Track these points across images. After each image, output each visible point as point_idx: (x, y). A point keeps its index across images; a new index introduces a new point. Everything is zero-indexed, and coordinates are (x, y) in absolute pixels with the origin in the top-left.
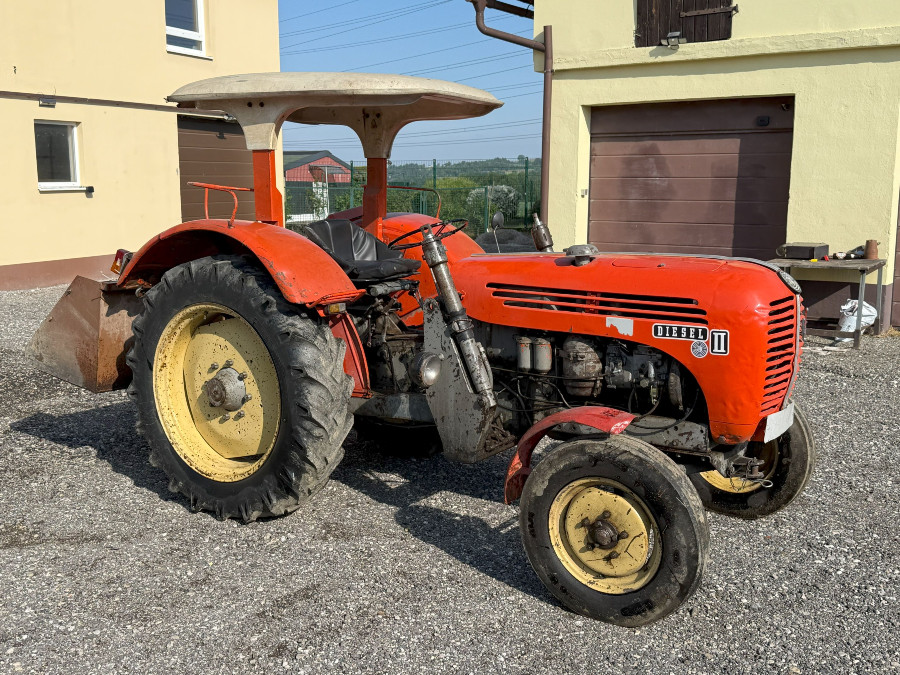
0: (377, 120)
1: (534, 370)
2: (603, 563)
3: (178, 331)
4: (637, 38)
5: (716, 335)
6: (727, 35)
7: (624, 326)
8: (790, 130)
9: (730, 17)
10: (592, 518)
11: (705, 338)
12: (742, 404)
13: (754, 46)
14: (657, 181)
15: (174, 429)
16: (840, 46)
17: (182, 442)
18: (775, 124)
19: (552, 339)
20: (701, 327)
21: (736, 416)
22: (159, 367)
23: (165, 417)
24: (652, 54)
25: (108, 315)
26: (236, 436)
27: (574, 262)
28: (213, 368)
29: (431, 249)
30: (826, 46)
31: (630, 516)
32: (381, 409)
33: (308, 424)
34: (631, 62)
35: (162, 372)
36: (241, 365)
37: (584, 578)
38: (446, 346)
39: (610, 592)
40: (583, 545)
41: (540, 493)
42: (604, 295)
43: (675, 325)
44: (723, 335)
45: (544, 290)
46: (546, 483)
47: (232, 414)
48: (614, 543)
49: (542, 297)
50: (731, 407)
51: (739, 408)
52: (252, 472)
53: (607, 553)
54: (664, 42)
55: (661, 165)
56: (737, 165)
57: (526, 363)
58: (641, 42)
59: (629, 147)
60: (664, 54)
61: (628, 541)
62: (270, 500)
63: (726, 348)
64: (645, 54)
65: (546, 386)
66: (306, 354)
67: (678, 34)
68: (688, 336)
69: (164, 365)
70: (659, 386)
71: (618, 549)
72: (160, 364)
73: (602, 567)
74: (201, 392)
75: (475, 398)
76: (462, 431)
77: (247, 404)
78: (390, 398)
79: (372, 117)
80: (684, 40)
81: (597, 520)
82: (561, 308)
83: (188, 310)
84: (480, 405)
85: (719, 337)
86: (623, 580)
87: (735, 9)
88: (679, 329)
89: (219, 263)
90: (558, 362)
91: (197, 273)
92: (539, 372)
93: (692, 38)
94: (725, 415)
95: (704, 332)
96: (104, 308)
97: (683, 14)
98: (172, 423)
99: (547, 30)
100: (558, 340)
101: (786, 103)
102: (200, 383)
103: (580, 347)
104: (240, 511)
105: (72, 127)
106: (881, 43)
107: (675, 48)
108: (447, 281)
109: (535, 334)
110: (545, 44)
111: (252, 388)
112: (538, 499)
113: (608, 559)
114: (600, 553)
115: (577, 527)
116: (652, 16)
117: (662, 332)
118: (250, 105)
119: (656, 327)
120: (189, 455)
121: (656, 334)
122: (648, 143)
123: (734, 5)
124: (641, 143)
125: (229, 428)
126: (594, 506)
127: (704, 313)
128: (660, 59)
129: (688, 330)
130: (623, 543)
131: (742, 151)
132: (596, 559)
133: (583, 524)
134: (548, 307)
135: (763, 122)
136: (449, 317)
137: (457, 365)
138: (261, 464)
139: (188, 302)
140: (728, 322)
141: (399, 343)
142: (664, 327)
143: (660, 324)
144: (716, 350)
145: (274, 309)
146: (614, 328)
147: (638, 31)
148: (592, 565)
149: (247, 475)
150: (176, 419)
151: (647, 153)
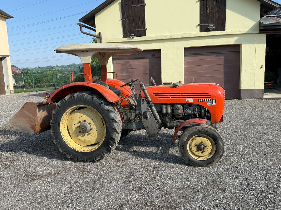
0: (104, 55)
1: (167, 113)
2: (201, 154)
3: (68, 114)
4: (123, 35)
5: (213, 100)
6: (145, 35)
7: (191, 100)
8: (160, 57)
9: (145, 31)
10: (198, 144)
11: (211, 101)
12: (219, 115)
13: (151, 38)
14: (130, 70)
16: (171, 38)
18: (156, 56)
19: (171, 105)
20: (210, 99)
21: (217, 117)
23: (64, 137)
24: (127, 39)
25: (38, 112)
26: (87, 140)
27: (174, 87)
28: (80, 122)
29: (143, 86)
30: (167, 38)
31: (207, 142)
32: (127, 127)
33: (115, 133)
34: (122, 41)
35: (62, 125)
36: (89, 120)
37: (196, 158)
38: (148, 109)
39: (203, 160)
40: (196, 150)
41: (185, 140)
42: (184, 94)
43: (203, 99)
44: (215, 100)
45: (168, 94)
46: (187, 138)
47: (86, 134)
48: (204, 148)
49: (168, 95)
50: (217, 115)
51: (218, 116)
52: (96, 148)
53: (202, 151)
54: (130, 36)
55: (130, 66)
56: (148, 65)
57: (165, 112)
58: (125, 36)
59: (122, 62)
60: (130, 39)
61: (207, 148)
62: (104, 155)
63: (216, 103)
64: (126, 39)
65: (169, 116)
66: (112, 115)
67: (133, 35)
68: (207, 101)
70: (199, 113)
71: (204, 150)
72: (62, 123)
73: (200, 155)
74: (75, 129)
75: (156, 121)
76: (153, 129)
77: (92, 131)
78: (130, 124)
79: (102, 55)
80: (135, 36)
81: (199, 144)
82: (172, 98)
83: (73, 107)
84: (158, 122)
85: (214, 101)
86: (205, 157)
87: (146, 29)
88: (204, 100)
89: (84, 94)
90: (172, 111)
91: (76, 97)
92: (168, 113)
93: (137, 36)
94: (215, 118)
95: (210, 100)
96: (38, 110)
97: (134, 30)
98: (66, 139)
99: (100, 33)
100: (172, 105)
101: (159, 51)
102: (74, 127)
103: (179, 106)
104: (93, 159)
106: (179, 37)
107: (133, 38)
108: (147, 93)
109: (166, 104)
110: (100, 36)
111: (93, 126)
112: (185, 142)
113: (202, 153)
114: (200, 152)
115: (194, 146)
116: (127, 30)
117: (200, 101)
118: (83, 52)
119: (199, 100)
120: (73, 147)
121: (199, 101)
122: (127, 61)
123: (146, 28)
124: (125, 61)
125: (85, 138)
126: (198, 141)
127: (210, 95)
128: (129, 41)
129: (207, 100)
130: (206, 148)
131: (149, 62)
132: (199, 153)
133: (196, 145)
134: (169, 98)
135: (153, 56)
136: (148, 102)
137: (151, 114)
138: (100, 145)
139: (73, 105)
140: (216, 97)
141: (124, 111)
142: (201, 100)
143: (200, 99)
144: (213, 103)
145: (103, 104)
146: (188, 101)
147: (123, 34)
148: (198, 155)
149: (95, 149)
151: (127, 63)
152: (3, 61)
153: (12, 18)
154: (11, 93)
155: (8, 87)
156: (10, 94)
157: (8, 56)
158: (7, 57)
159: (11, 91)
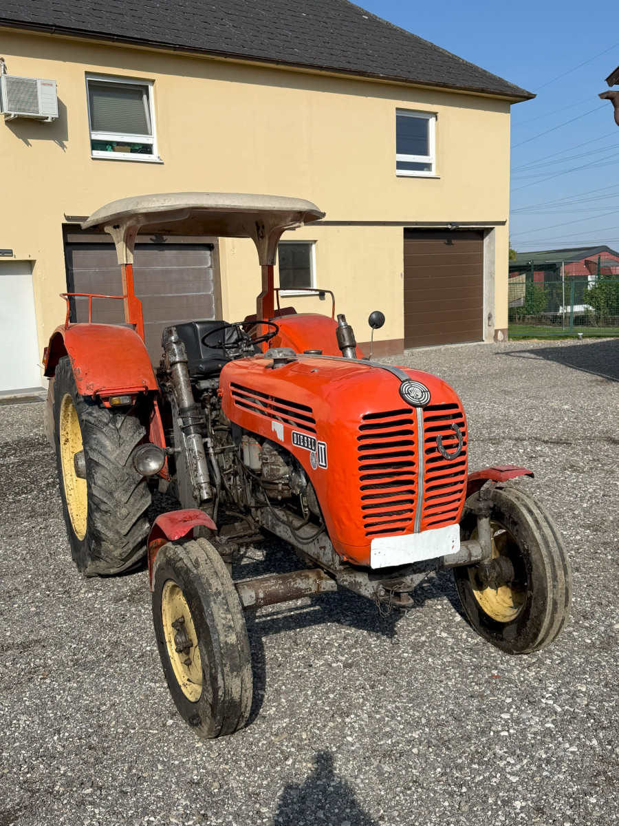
0: (263, 231)
2: (186, 668)
5: (320, 447)
11: (315, 449)
15: (71, 492)
17: (74, 503)
20: (313, 437)
22: (64, 442)
23: (67, 482)
33: (96, 499)
35: (67, 446)
37: (182, 679)
43: (302, 433)
44: (323, 447)
45: (251, 392)
51: (342, 527)
57: (247, 461)
63: (326, 461)
68: (309, 444)
69: (67, 440)
71: (190, 656)
72: (64, 439)
88: (303, 438)
95: (315, 443)
98: (71, 487)
105: (312, 244)
117: (295, 440)
118: (115, 227)
119: (293, 434)
120: (74, 514)
127: (315, 422)
134: (251, 408)
140: (326, 434)
142: (297, 435)
143: (295, 431)
144: (321, 463)
146: (275, 433)
150: (75, 485)
152: (486, 240)
153: (529, 97)
154: (495, 337)
155: (489, 318)
156: (492, 341)
157: (503, 223)
158: (497, 228)
159: (496, 331)
